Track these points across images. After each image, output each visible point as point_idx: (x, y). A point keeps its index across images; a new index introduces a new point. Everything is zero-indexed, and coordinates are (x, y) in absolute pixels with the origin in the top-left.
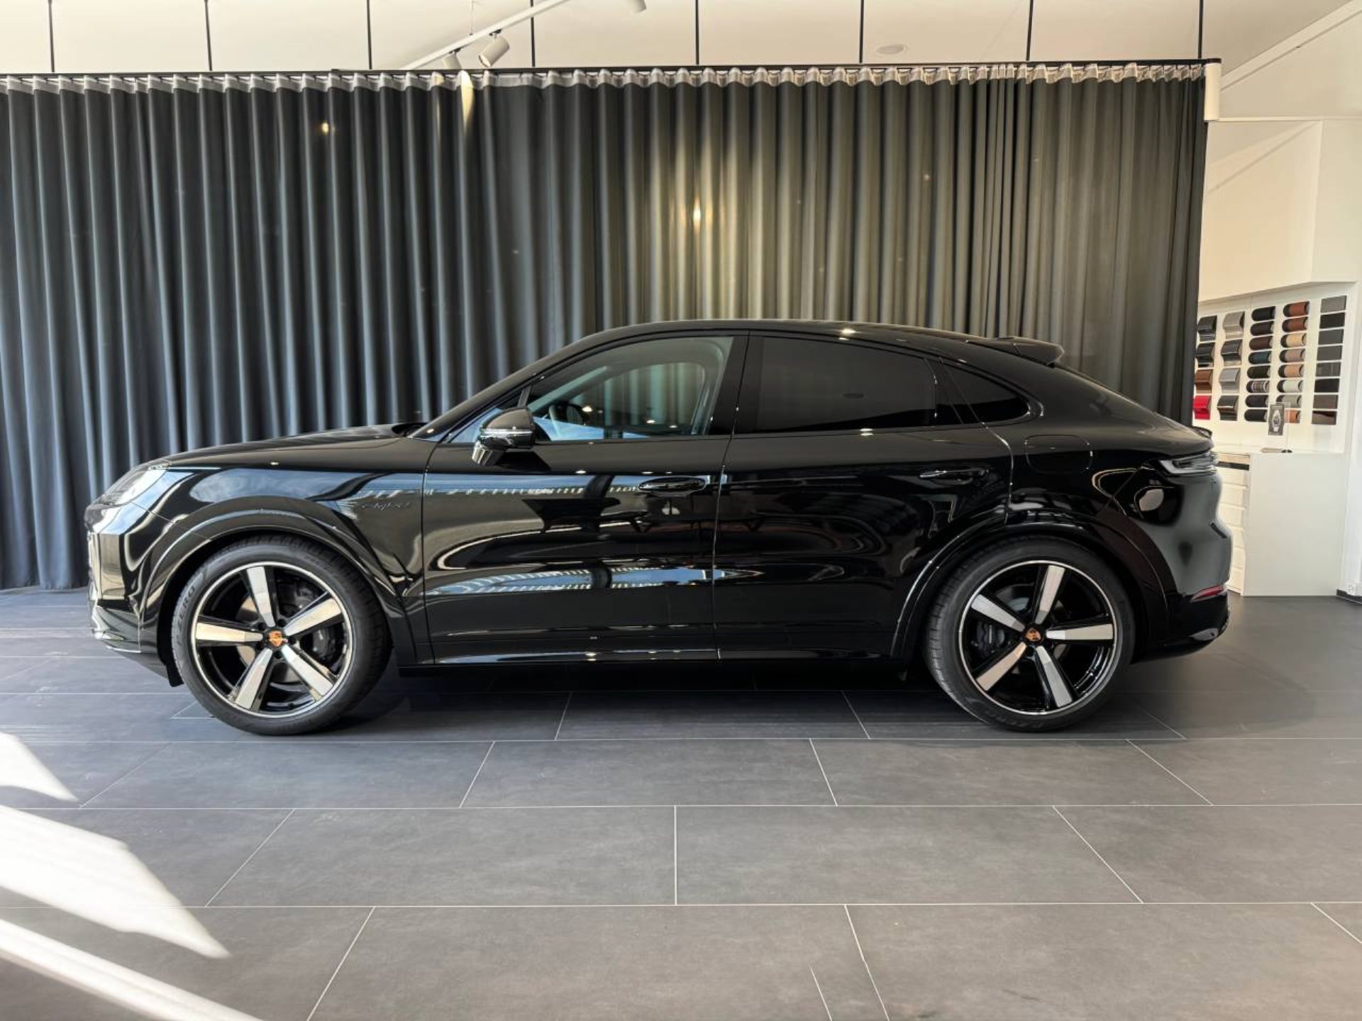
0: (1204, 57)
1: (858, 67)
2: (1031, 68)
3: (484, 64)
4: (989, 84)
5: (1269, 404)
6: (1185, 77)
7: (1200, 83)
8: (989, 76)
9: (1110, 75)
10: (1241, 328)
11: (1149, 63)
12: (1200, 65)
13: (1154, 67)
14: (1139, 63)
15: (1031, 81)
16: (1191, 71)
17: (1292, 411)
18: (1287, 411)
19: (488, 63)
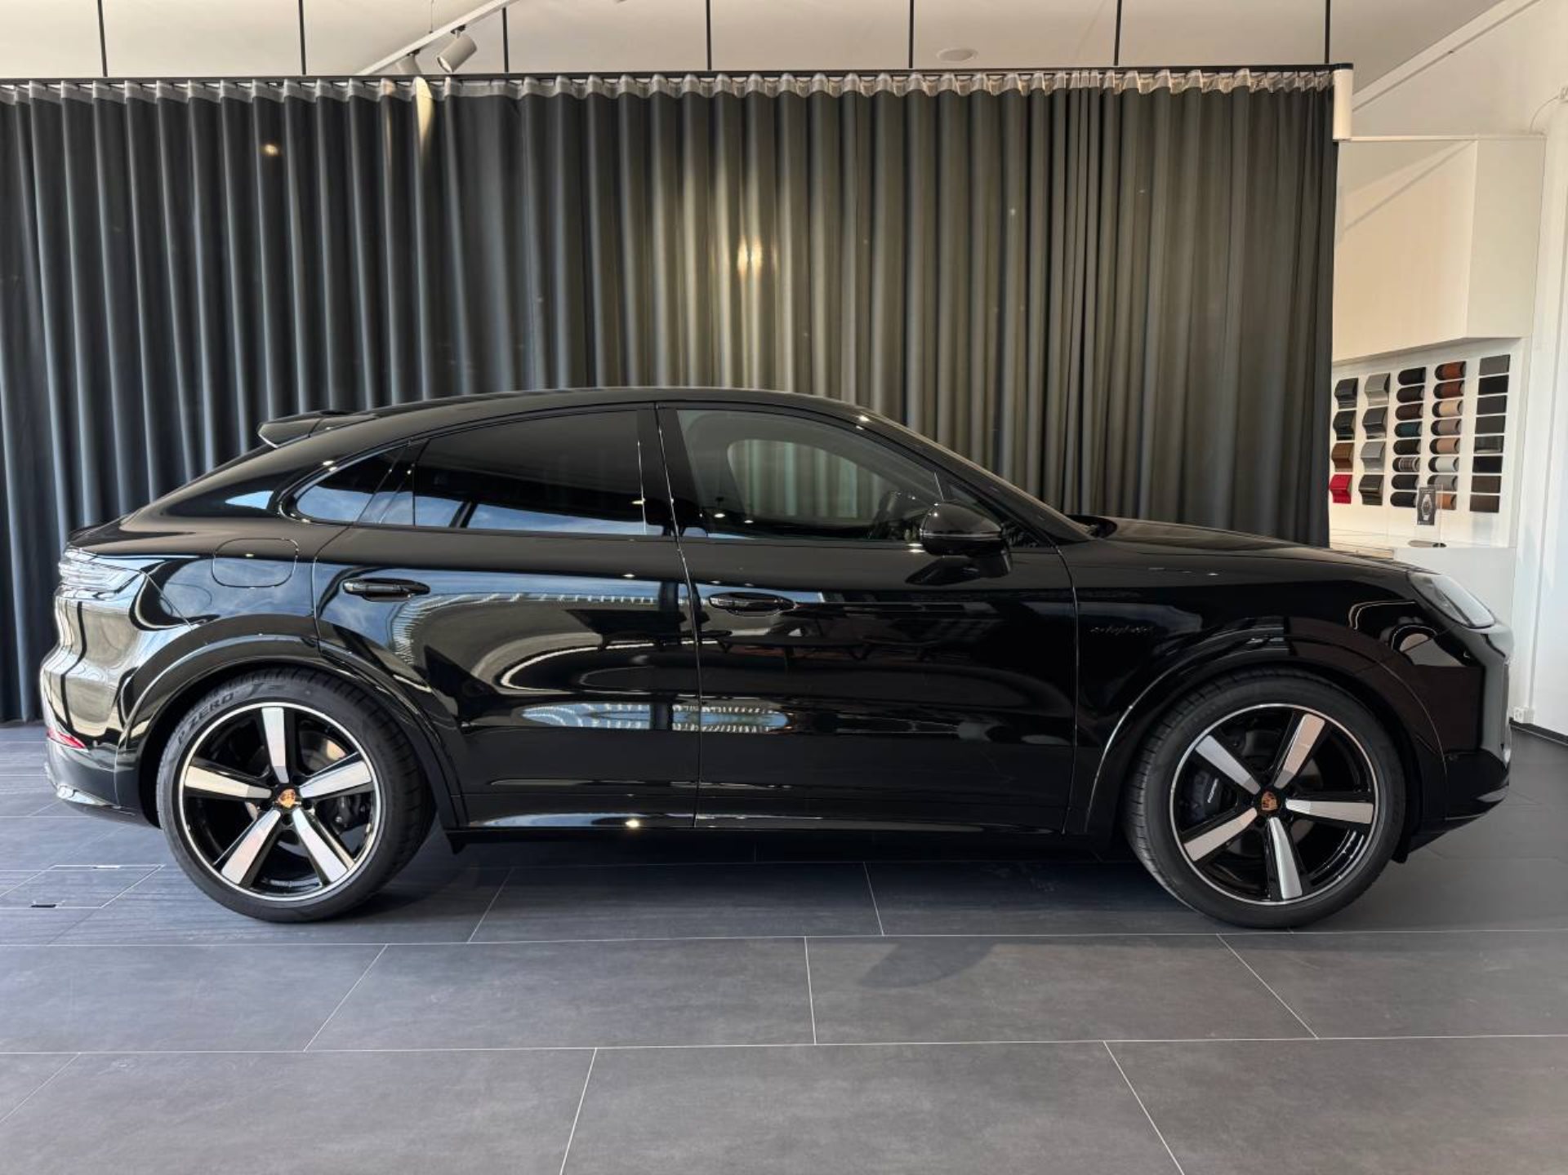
0: (1332, 62)
1: (906, 73)
2: (1120, 75)
3: (444, 68)
4: (1068, 94)
5: (1419, 486)
6: (1309, 87)
7: (1328, 94)
8: (1068, 85)
9: (1217, 85)
10: (1384, 392)
11: (1266, 69)
12: (1328, 72)
13: (1271, 75)
14: (1253, 69)
15: (1120, 91)
16: (1317, 80)
17: (1445, 495)
18: (1439, 494)
19: (449, 68)
